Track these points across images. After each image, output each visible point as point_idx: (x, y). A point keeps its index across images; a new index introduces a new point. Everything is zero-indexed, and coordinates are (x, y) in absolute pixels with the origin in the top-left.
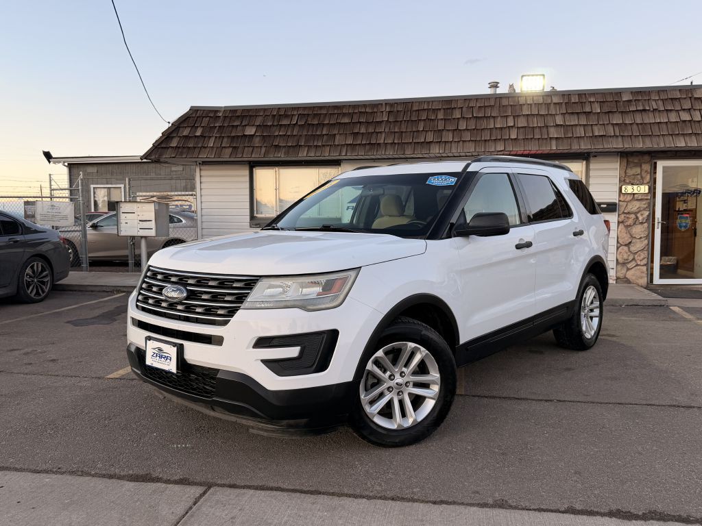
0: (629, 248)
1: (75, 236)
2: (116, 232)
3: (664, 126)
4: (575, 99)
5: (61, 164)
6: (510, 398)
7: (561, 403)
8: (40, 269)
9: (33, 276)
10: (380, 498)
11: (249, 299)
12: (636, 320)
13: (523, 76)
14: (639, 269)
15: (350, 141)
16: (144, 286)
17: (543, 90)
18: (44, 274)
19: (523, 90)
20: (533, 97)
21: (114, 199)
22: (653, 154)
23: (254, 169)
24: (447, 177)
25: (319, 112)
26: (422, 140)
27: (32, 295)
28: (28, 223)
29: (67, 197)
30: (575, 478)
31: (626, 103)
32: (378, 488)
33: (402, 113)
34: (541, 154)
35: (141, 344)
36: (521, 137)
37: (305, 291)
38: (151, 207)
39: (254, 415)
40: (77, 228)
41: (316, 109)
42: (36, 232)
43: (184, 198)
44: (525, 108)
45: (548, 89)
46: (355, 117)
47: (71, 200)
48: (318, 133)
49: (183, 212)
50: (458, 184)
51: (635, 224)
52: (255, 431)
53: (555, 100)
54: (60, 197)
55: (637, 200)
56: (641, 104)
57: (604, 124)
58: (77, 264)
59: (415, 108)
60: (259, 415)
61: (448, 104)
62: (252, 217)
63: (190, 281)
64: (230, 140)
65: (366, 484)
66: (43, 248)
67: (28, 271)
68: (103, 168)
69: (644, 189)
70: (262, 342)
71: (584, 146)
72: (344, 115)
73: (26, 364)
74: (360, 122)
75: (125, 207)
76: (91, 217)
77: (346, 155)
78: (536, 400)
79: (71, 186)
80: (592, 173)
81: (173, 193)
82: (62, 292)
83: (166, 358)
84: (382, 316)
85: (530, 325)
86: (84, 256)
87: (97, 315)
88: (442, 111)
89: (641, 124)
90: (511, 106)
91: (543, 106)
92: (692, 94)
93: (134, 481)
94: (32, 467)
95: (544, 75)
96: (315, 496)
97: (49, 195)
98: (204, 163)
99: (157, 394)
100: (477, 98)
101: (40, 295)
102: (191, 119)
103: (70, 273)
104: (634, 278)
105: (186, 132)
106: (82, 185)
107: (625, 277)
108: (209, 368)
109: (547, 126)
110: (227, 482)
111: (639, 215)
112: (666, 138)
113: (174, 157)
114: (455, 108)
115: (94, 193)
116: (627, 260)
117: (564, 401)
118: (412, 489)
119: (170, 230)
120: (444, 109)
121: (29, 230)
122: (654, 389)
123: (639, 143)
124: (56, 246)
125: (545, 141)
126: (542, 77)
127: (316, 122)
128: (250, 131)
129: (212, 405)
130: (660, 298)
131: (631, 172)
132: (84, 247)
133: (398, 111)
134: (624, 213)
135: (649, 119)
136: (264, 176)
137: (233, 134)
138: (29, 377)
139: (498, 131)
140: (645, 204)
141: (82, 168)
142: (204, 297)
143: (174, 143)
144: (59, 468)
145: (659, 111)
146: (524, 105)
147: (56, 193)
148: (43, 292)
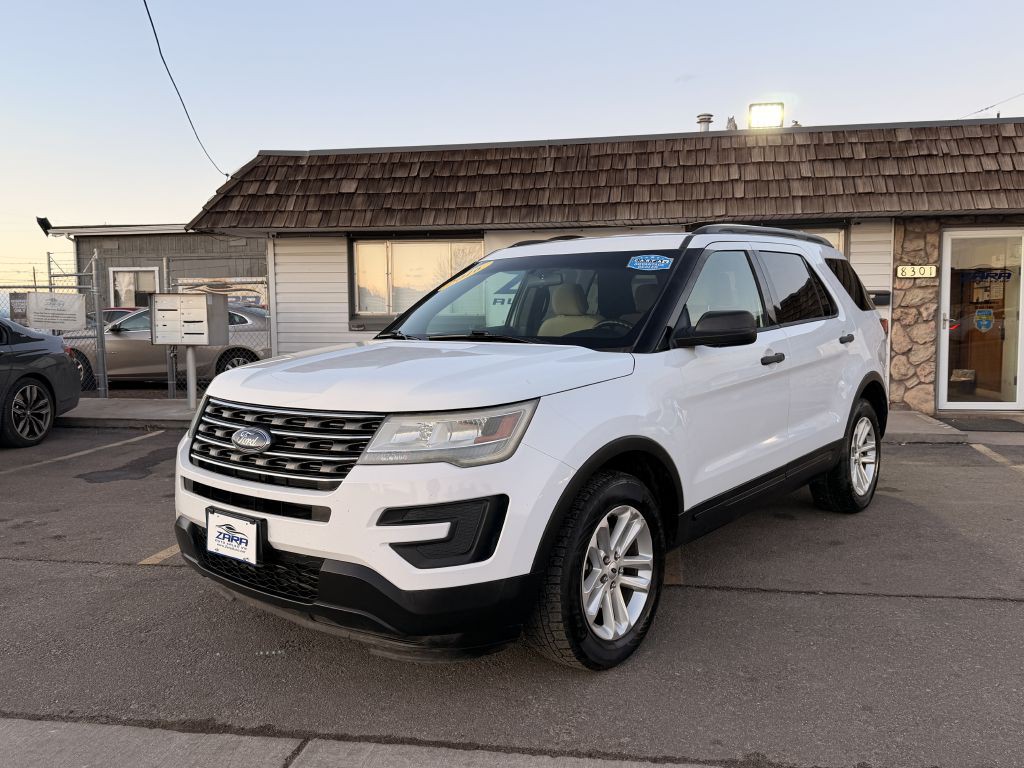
0: (908, 359)
1: (88, 345)
2: (148, 338)
3: (959, 179)
4: (828, 139)
5: (64, 237)
6: (752, 590)
7: (829, 597)
8: (35, 396)
9: (24, 405)
10: (571, 754)
11: (369, 450)
12: (924, 466)
13: (751, 106)
14: (922, 389)
15: (497, 202)
16: (202, 428)
17: (782, 125)
18: (42, 403)
19: (752, 126)
20: (767, 136)
21: (145, 288)
22: (942, 221)
23: (355, 244)
24: (658, 257)
25: (450, 160)
26: (605, 201)
27: (24, 435)
28: (16, 326)
29: (74, 287)
30: (864, 717)
31: (903, 145)
32: (567, 738)
33: (575, 160)
34: (780, 220)
35: (199, 518)
36: (750, 195)
37: (456, 435)
38: (202, 301)
39: (378, 629)
40: (91, 333)
41: (447, 154)
42: (29, 339)
43: (249, 287)
44: (755, 152)
45: (789, 124)
46: (505, 165)
47: (80, 291)
48: (450, 190)
49: (248, 308)
50: (676, 267)
51: (916, 322)
52: (378, 653)
53: (800, 140)
54: (65, 287)
55: (920, 287)
56: (924, 146)
57: (871, 176)
58: (90, 386)
59: (593, 153)
60: (386, 629)
61: (643, 146)
62: (353, 316)
63: (276, 422)
64: (318, 200)
65: (547, 732)
66: (40, 364)
67: (18, 398)
68: (126, 243)
69: (930, 271)
70: (392, 516)
71: (843, 208)
72: (489, 163)
73: (16, 543)
74: (513, 174)
75: (161, 302)
76: (111, 316)
77: (492, 223)
78: (792, 592)
79: (79, 270)
80: (853, 248)
81: (233, 280)
82: (69, 430)
83: (241, 541)
84: (573, 473)
85: (782, 478)
86: (101, 375)
87: (121, 465)
88: (634, 157)
89: (926, 175)
90: (735, 149)
91: (782, 150)
92: (999, 132)
93: (189, 731)
94: (30, 711)
95: (782, 104)
96: (470, 753)
97: (47, 284)
98: (280, 235)
99: (221, 593)
100: (685, 138)
101: (35, 435)
102: (260, 170)
103: (81, 399)
104: (915, 402)
105: (252, 189)
106: (97, 269)
107: (903, 401)
108: (308, 556)
109: (788, 180)
110: (333, 731)
111: (922, 310)
112: (962, 196)
113: (234, 227)
114: (652, 153)
115: (115, 280)
116: (905, 375)
117: (835, 593)
118: (619, 738)
119: (231, 334)
120: (636, 154)
121: (18, 338)
122: (965, 572)
123: (923, 203)
124: (60, 361)
125: (785, 201)
126: (780, 107)
127: (447, 175)
128: (349, 187)
129: (312, 613)
130: (956, 431)
131: (910, 246)
132: (100, 361)
133: (568, 158)
134: (900, 306)
135: (937, 168)
136: (370, 254)
137: (323, 192)
138: (22, 563)
139: (716, 187)
140: (931, 293)
141: (95, 243)
142: (299, 446)
143: (235, 206)
144: (72, 712)
145: (952, 156)
146: (754, 147)
147: (58, 282)
148: (40, 430)
